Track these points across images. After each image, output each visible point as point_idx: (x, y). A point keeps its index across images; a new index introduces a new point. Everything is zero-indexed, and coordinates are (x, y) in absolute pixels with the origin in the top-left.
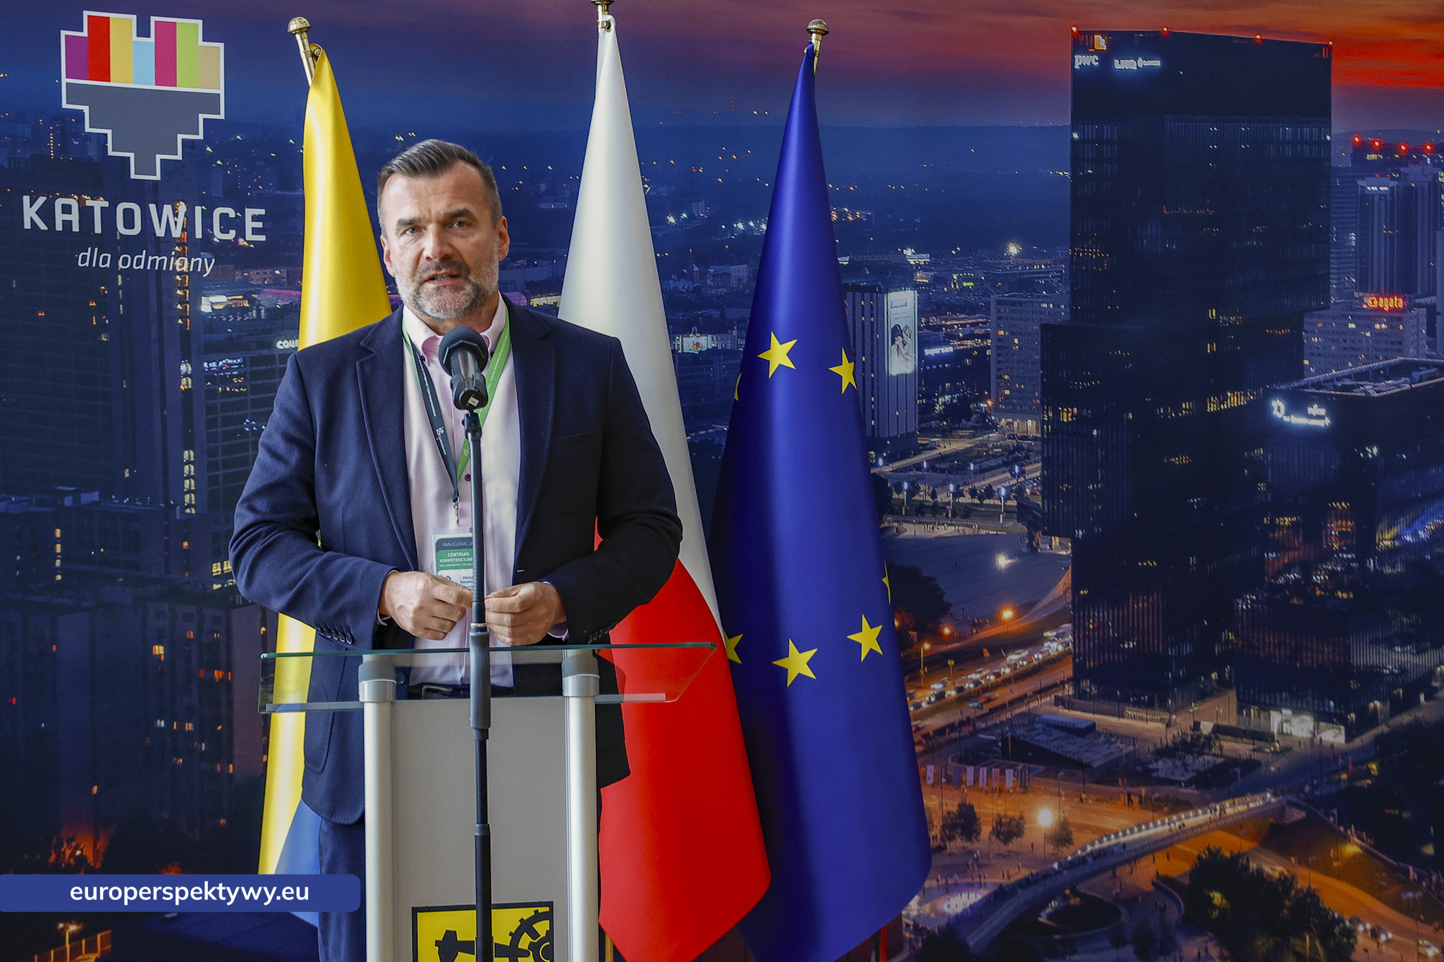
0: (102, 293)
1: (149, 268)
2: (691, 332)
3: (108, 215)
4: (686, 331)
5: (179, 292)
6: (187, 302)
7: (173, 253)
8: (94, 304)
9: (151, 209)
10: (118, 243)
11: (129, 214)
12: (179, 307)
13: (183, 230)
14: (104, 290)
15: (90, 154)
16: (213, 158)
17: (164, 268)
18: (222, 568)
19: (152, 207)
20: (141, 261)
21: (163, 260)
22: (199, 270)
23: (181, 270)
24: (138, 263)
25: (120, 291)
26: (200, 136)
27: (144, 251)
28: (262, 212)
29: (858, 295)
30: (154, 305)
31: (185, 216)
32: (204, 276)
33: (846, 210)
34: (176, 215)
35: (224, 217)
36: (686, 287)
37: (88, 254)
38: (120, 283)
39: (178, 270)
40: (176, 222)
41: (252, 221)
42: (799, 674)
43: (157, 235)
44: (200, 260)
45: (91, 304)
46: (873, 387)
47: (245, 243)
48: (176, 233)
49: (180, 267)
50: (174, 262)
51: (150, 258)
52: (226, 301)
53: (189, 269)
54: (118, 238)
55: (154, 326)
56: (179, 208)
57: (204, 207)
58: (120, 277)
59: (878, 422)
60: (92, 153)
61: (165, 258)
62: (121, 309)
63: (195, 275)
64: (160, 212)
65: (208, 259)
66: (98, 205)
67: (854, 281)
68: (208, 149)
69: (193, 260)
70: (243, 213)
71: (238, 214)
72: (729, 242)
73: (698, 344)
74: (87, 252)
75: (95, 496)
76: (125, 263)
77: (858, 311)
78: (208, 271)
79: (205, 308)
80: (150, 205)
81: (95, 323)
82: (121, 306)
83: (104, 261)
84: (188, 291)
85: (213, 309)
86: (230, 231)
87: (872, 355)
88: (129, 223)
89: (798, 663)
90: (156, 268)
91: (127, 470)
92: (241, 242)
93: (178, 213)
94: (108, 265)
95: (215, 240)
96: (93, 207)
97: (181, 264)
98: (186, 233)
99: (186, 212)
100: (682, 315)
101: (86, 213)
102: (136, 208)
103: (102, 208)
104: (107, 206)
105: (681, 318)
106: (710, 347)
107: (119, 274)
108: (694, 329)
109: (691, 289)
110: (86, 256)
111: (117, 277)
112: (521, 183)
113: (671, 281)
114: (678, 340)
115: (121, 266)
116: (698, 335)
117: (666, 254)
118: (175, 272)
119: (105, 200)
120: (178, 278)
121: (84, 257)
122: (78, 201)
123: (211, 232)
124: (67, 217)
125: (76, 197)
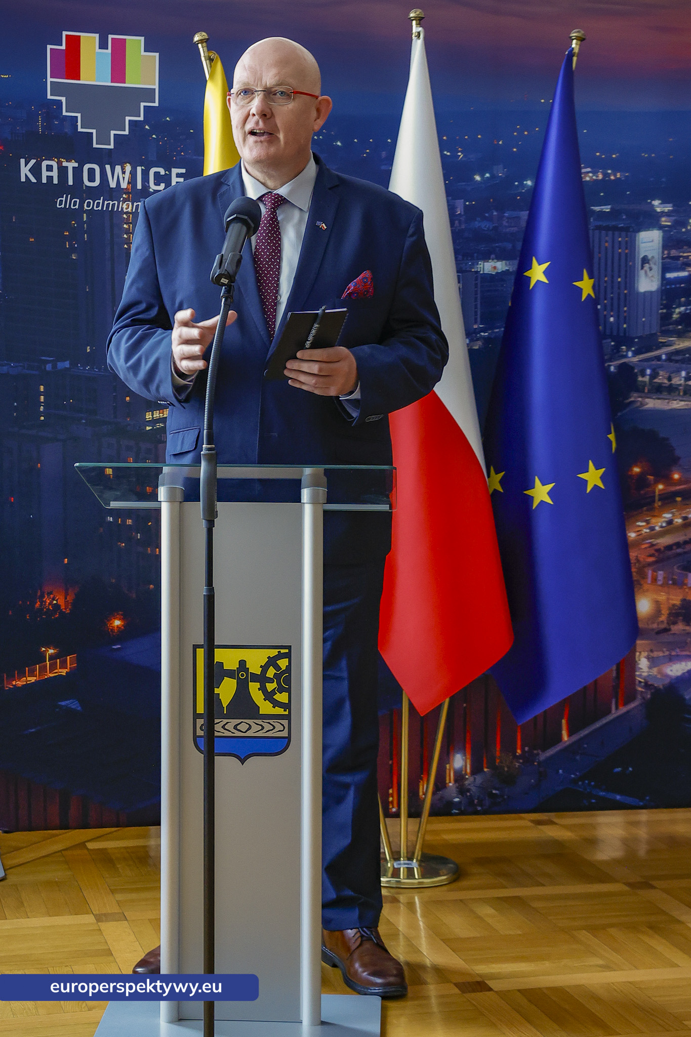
0: (73, 225)
1: (105, 209)
2: (490, 259)
3: (78, 172)
4: (486, 258)
5: (125, 226)
7: (122, 199)
8: (67, 234)
9: (107, 169)
10: (84, 192)
11: (91, 172)
12: (125, 236)
13: (129, 183)
14: (74, 224)
15: (66, 130)
16: (150, 132)
17: (115, 210)
18: (152, 415)
19: (108, 167)
20: (99, 204)
21: (115, 204)
23: (127, 210)
24: (98, 206)
25: (85, 225)
26: (141, 118)
27: (102, 198)
28: (183, 171)
29: (617, 233)
30: (108, 235)
31: (130, 173)
33: (609, 171)
34: (124, 173)
35: (157, 174)
36: (487, 226)
37: (64, 199)
39: (125, 210)
40: (124, 178)
41: (177, 177)
42: (542, 501)
43: (111, 187)
45: (65, 234)
46: (625, 300)
48: (124, 185)
49: (127, 209)
50: (122, 205)
51: (106, 202)
53: (132, 210)
54: (84, 188)
55: (108, 249)
56: (126, 168)
57: (143, 168)
58: (85, 215)
59: (628, 326)
60: (68, 130)
61: (116, 202)
62: (86, 237)
64: (113, 171)
66: (71, 165)
67: (614, 223)
68: (147, 127)
69: (135, 204)
70: (170, 172)
71: (167, 172)
72: (520, 194)
73: (495, 268)
74: (63, 197)
75: (67, 364)
76: (88, 205)
77: (616, 246)
80: (106, 166)
81: (68, 247)
82: (86, 235)
83: (74, 204)
84: (131, 225)
86: (161, 184)
87: (626, 277)
88: (92, 178)
89: (541, 493)
90: (110, 209)
91: (89, 347)
93: (125, 172)
94: (77, 207)
95: (151, 190)
96: (67, 167)
97: (127, 207)
98: (130, 185)
99: (131, 171)
100: (483, 246)
101: (63, 171)
102: (97, 168)
103: (73, 167)
104: (77, 166)
105: (482, 248)
106: (504, 270)
107: (84, 213)
108: (493, 256)
109: (491, 228)
110: (62, 200)
111: (83, 215)
112: (368, 151)
113: (477, 223)
114: (481, 264)
115: (86, 208)
116: (496, 261)
117: (474, 203)
118: (122, 212)
119: (76, 162)
120: (125, 216)
121: (61, 202)
122: (57, 163)
123: (148, 185)
124: (50, 174)
125: (56, 160)
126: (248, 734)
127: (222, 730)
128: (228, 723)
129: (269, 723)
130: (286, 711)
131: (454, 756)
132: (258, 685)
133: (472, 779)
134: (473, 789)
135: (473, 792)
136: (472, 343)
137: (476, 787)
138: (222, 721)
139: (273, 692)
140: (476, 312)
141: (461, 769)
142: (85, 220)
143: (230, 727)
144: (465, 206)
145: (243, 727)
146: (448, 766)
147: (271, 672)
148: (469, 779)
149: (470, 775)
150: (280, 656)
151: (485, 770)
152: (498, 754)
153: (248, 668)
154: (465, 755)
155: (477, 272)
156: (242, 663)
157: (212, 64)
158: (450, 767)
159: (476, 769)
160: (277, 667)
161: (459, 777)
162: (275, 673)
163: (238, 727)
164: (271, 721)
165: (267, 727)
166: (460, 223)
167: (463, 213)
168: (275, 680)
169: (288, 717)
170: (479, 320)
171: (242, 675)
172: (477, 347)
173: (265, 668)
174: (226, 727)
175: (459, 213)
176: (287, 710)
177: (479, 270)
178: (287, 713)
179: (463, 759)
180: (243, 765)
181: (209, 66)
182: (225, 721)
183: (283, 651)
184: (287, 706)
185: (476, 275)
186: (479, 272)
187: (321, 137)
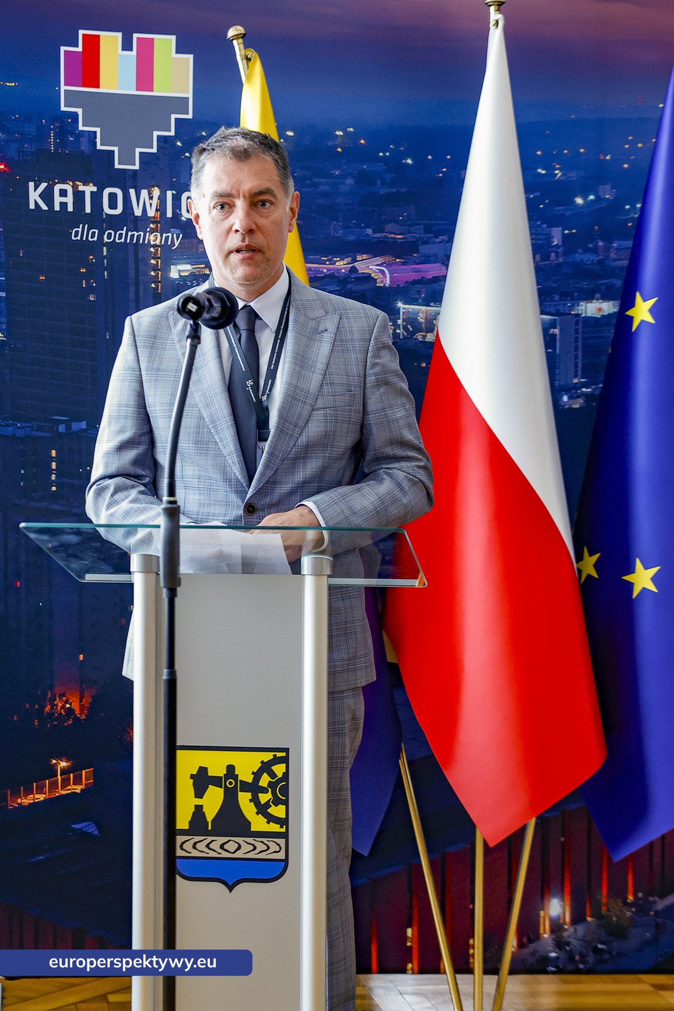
0: (90, 261)
1: (128, 241)
2: (593, 299)
3: (97, 198)
4: (589, 297)
5: (153, 261)
6: (159, 270)
7: (148, 230)
8: (84, 271)
9: (131, 193)
10: (104, 221)
11: (112, 197)
12: (153, 273)
13: (157, 210)
14: (92, 259)
15: (83, 148)
16: (183, 151)
17: (141, 242)
19: (132, 192)
20: (122, 236)
21: (140, 235)
22: (169, 243)
23: (155, 243)
24: (120, 238)
25: (105, 260)
27: (125, 228)
30: (132, 272)
31: (159, 199)
32: (173, 248)
34: (151, 198)
36: (591, 259)
37: (80, 230)
38: (105, 254)
39: (152, 243)
40: (151, 204)
42: (644, 588)
43: (136, 215)
44: (170, 235)
45: (81, 271)
48: (151, 213)
49: (154, 241)
50: (149, 236)
51: (130, 233)
52: (191, 269)
53: (161, 242)
54: (104, 217)
55: (132, 289)
56: (154, 193)
57: (174, 192)
58: (105, 248)
60: (85, 147)
61: (142, 233)
62: (106, 275)
63: (166, 247)
64: (138, 196)
65: (176, 234)
66: (89, 189)
68: (178, 143)
69: (164, 235)
72: (633, 220)
73: (600, 309)
74: (79, 228)
75: (84, 424)
76: (109, 236)
78: (177, 244)
79: (174, 274)
80: (130, 190)
81: (84, 286)
82: (106, 272)
83: (92, 235)
84: (160, 261)
85: (180, 275)
88: (113, 205)
89: (643, 578)
90: (135, 242)
93: (152, 197)
94: (95, 239)
95: (183, 219)
96: (84, 192)
97: (154, 239)
98: (159, 213)
99: (159, 196)
100: (586, 283)
101: (79, 196)
102: (119, 192)
103: (91, 192)
104: (96, 190)
105: (585, 286)
106: (611, 312)
107: (105, 246)
108: (598, 295)
109: (595, 262)
110: (78, 231)
111: (103, 249)
112: (444, 170)
113: (577, 255)
114: (582, 305)
115: (106, 240)
116: (601, 301)
117: (574, 231)
118: (149, 245)
119: (95, 186)
120: (152, 249)
121: (77, 232)
122: (72, 187)
123: (179, 212)
124: (63, 200)
125: (71, 183)
126: (239, 855)
127: (206, 850)
128: (212, 841)
129: (262, 842)
130: (283, 828)
131: (549, 901)
132: (249, 795)
133: (572, 930)
134: (574, 942)
135: (574, 946)
136: (571, 401)
137: (578, 939)
138: (205, 839)
139: (267, 805)
140: (576, 364)
141: (558, 918)
142: (104, 255)
143: (216, 846)
144: (564, 235)
145: (231, 846)
146: (542, 913)
147: (265, 780)
148: (569, 930)
149: (569, 925)
150: (276, 761)
151: (589, 919)
152: (604, 900)
153: (237, 775)
154: (563, 900)
155: (578, 315)
156: (231, 769)
157: (250, 64)
158: (545, 914)
159: (578, 918)
160: (272, 775)
161: (556, 927)
162: (270, 781)
163: (226, 847)
164: (265, 840)
165: (260, 847)
166: (557, 254)
167: (560, 244)
168: (270, 790)
169: (285, 836)
170: (580, 372)
171: (231, 783)
172: (577, 406)
173: (257, 775)
174: (211, 846)
175: (556, 243)
176: (284, 826)
177: (580, 313)
178: (283, 830)
179: (561, 906)
180: (231, 892)
181: (246, 66)
182: (210, 839)
183: (279, 754)
184: (284, 822)
185: (576, 319)
186: (581, 314)
187: (387, 154)
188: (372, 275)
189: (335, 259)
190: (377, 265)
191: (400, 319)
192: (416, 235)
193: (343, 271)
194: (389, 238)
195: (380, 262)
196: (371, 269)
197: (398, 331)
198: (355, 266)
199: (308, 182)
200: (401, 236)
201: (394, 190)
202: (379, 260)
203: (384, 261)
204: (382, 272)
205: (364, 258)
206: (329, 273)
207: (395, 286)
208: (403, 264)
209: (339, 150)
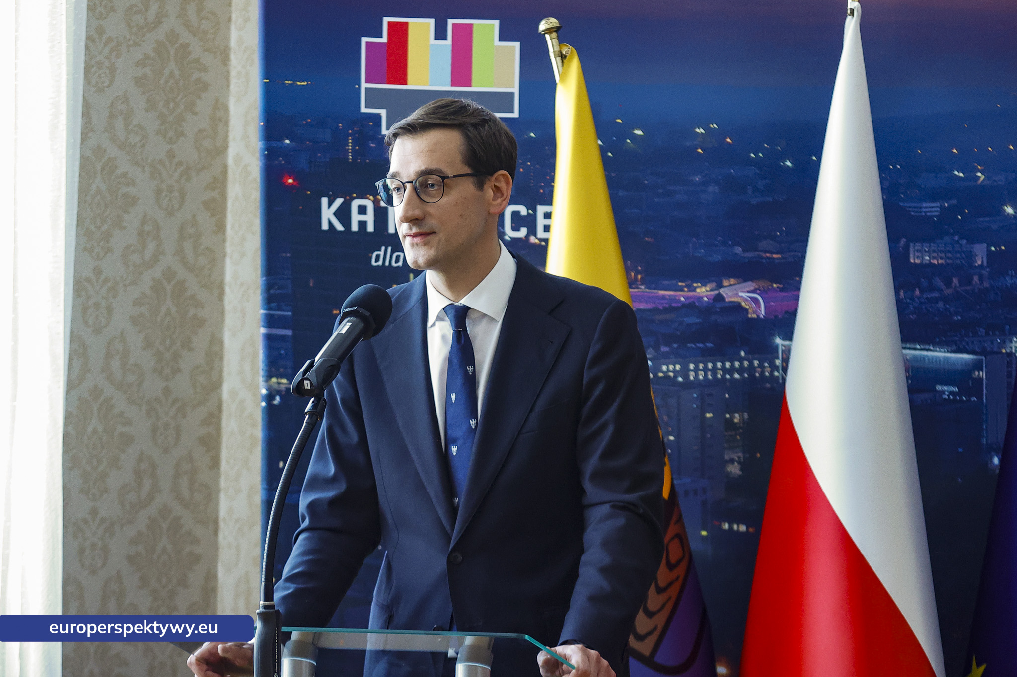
35: (515, 215)
37: (382, 253)
41: (545, 218)
47: (537, 241)
70: (535, 210)
71: (530, 212)
74: (380, 251)
83: (397, 260)
86: (522, 229)
92: (533, 239)
95: (507, 238)
101: (381, 214)
110: (380, 255)
113: (1009, 278)
114: (1016, 341)
117: (1002, 248)
121: (378, 257)
122: (374, 202)
123: (502, 230)
124: (362, 218)
125: (372, 198)
157: (565, 62)
166: (982, 277)
167: (985, 264)
175: (980, 263)
177: (1014, 351)
181: (560, 64)
185: (1008, 359)
187: (761, 155)
188: (743, 304)
189: (695, 285)
190: (748, 292)
191: (778, 358)
192: (798, 254)
193: (705, 299)
194: (762, 258)
195: (752, 288)
196: (742, 296)
197: (776, 374)
198: (722, 293)
199: (661, 191)
200: (779, 256)
201: (770, 199)
202: (751, 285)
203: (757, 287)
204: (755, 300)
205: (732, 283)
206: (688, 301)
207: (773, 317)
208: (781, 290)
209: (700, 151)
